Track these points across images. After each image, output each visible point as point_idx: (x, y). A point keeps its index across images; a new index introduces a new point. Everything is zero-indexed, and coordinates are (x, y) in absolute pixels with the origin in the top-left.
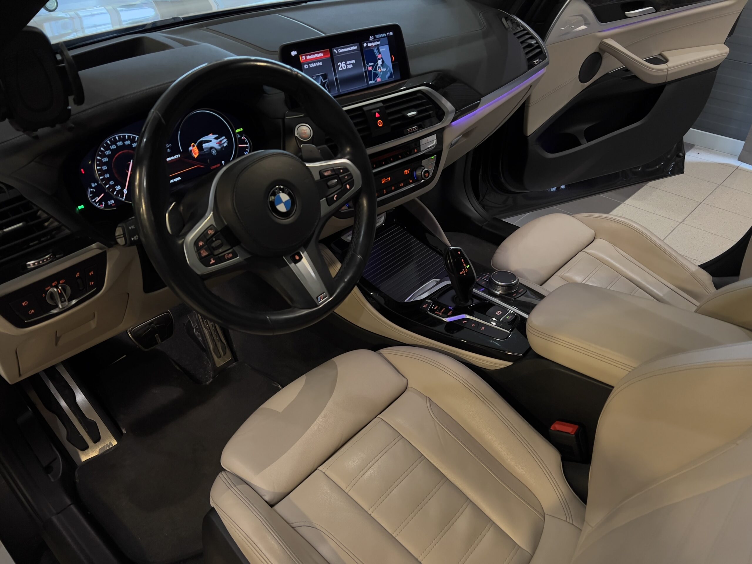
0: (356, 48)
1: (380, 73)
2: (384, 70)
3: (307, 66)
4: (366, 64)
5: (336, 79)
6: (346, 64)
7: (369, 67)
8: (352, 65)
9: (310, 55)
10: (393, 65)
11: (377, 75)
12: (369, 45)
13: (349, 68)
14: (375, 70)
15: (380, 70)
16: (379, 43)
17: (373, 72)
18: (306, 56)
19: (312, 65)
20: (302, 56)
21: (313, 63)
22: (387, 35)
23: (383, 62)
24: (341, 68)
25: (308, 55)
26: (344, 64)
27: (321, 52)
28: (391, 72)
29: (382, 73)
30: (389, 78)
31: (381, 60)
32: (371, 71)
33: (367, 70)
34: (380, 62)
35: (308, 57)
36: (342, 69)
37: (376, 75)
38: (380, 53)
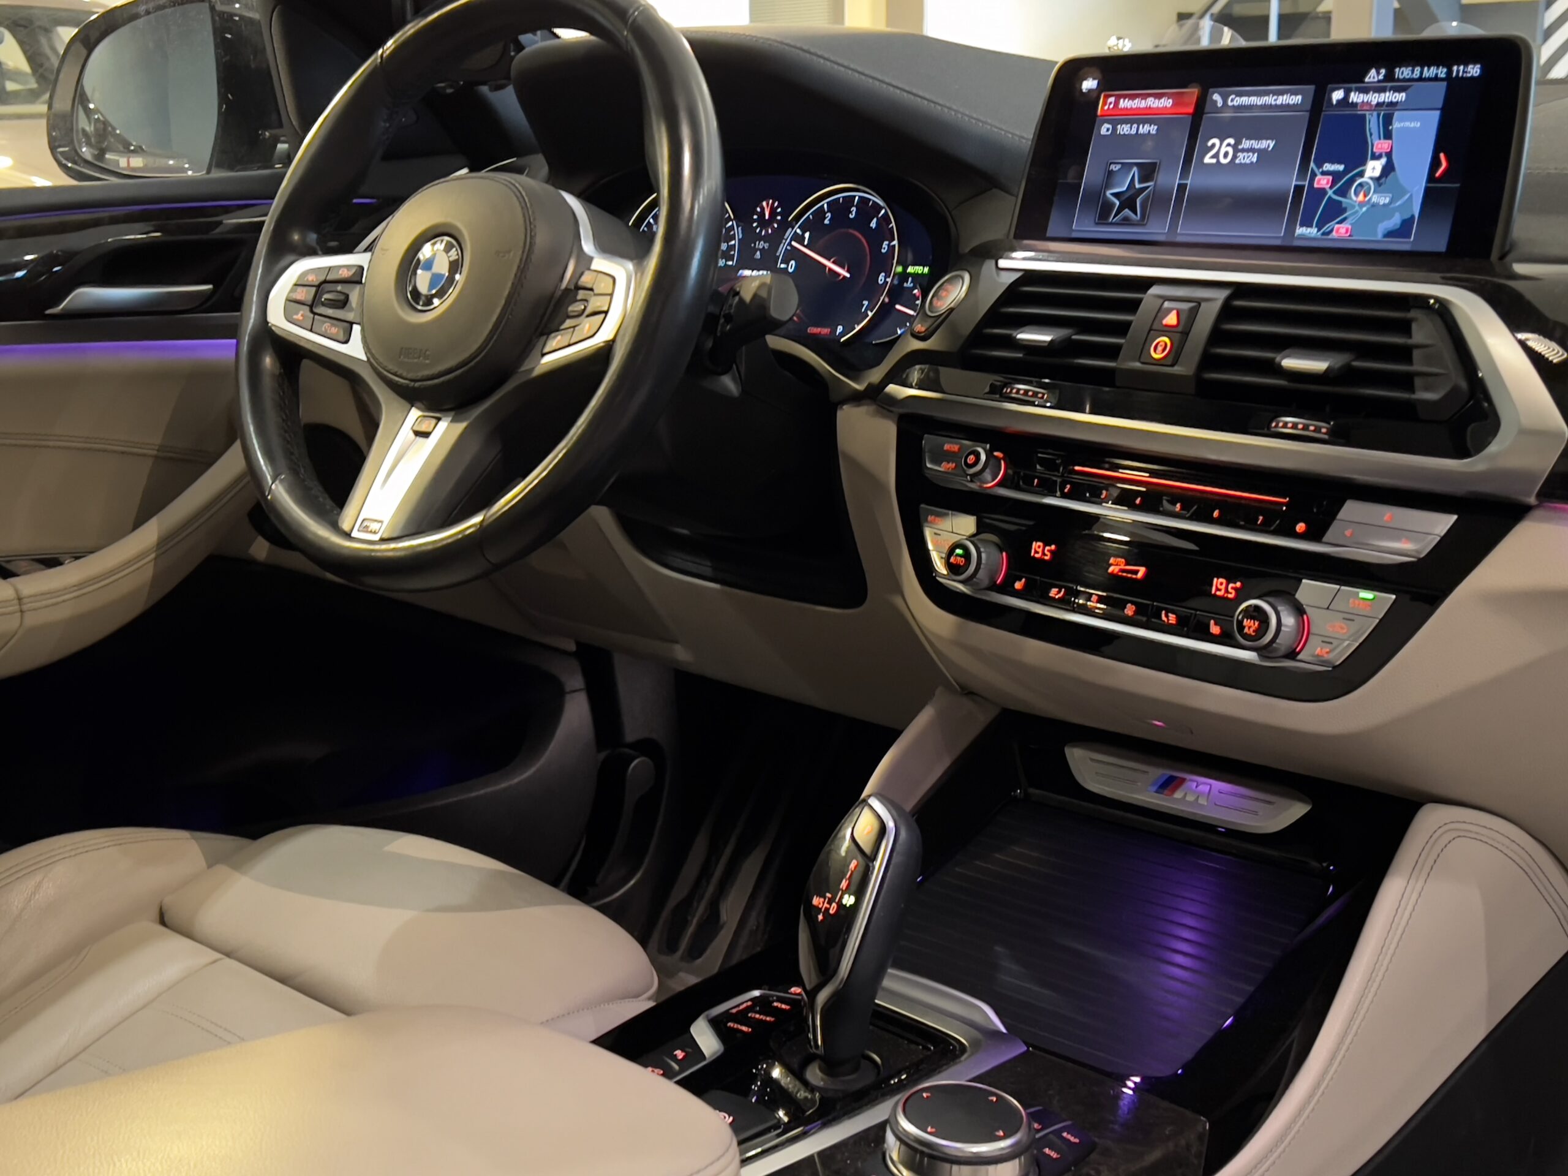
0: (1297, 99)
1: (1357, 208)
2: (1384, 200)
3: (1108, 130)
4: (1312, 164)
5: (1182, 188)
6: (1235, 147)
7: (1319, 177)
8: (1256, 155)
9: (1132, 97)
10: (1428, 192)
11: (1344, 210)
12: (1354, 97)
13: (1243, 162)
14: (1343, 192)
15: (1362, 194)
16: (1401, 97)
17: (1330, 197)
18: (1118, 97)
19: (1124, 129)
20: (1107, 97)
21: (1131, 122)
22: (1450, 72)
23: (1388, 169)
24: (1216, 156)
25: (1125, 97)
26: (1229, 145)
27: (1169, 96)
28: (1407, 216)
29: (1364, 209)
30: (1390, 234)
31: (1384, 160)
32: (1323, 191)
33: (1307, 183)
34: (1373, 168)
35: (1124, 104)
36: (1214, 161)
37: (1335, 211)
38: (1388, 135)
